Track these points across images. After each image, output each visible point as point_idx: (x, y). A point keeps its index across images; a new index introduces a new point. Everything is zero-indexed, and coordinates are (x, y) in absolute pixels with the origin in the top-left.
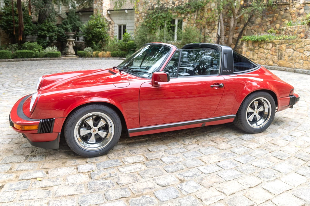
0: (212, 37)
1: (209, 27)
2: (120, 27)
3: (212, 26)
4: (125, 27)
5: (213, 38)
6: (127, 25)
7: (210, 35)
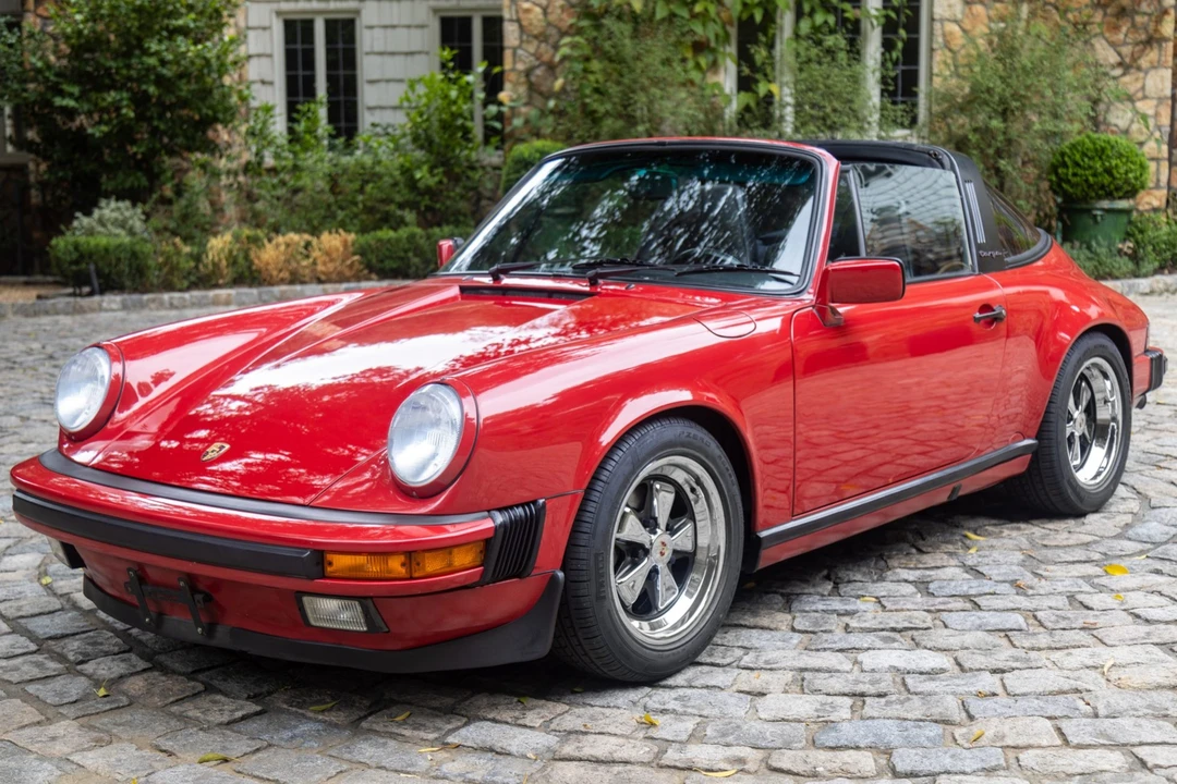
0: (1145, 97)
1: (1116, 28)
2: (297, 32)
3: (1139, 19)
4: (343, 32)
5: (1146, 107)
6: (369, 15)
7: (1130, 83)
